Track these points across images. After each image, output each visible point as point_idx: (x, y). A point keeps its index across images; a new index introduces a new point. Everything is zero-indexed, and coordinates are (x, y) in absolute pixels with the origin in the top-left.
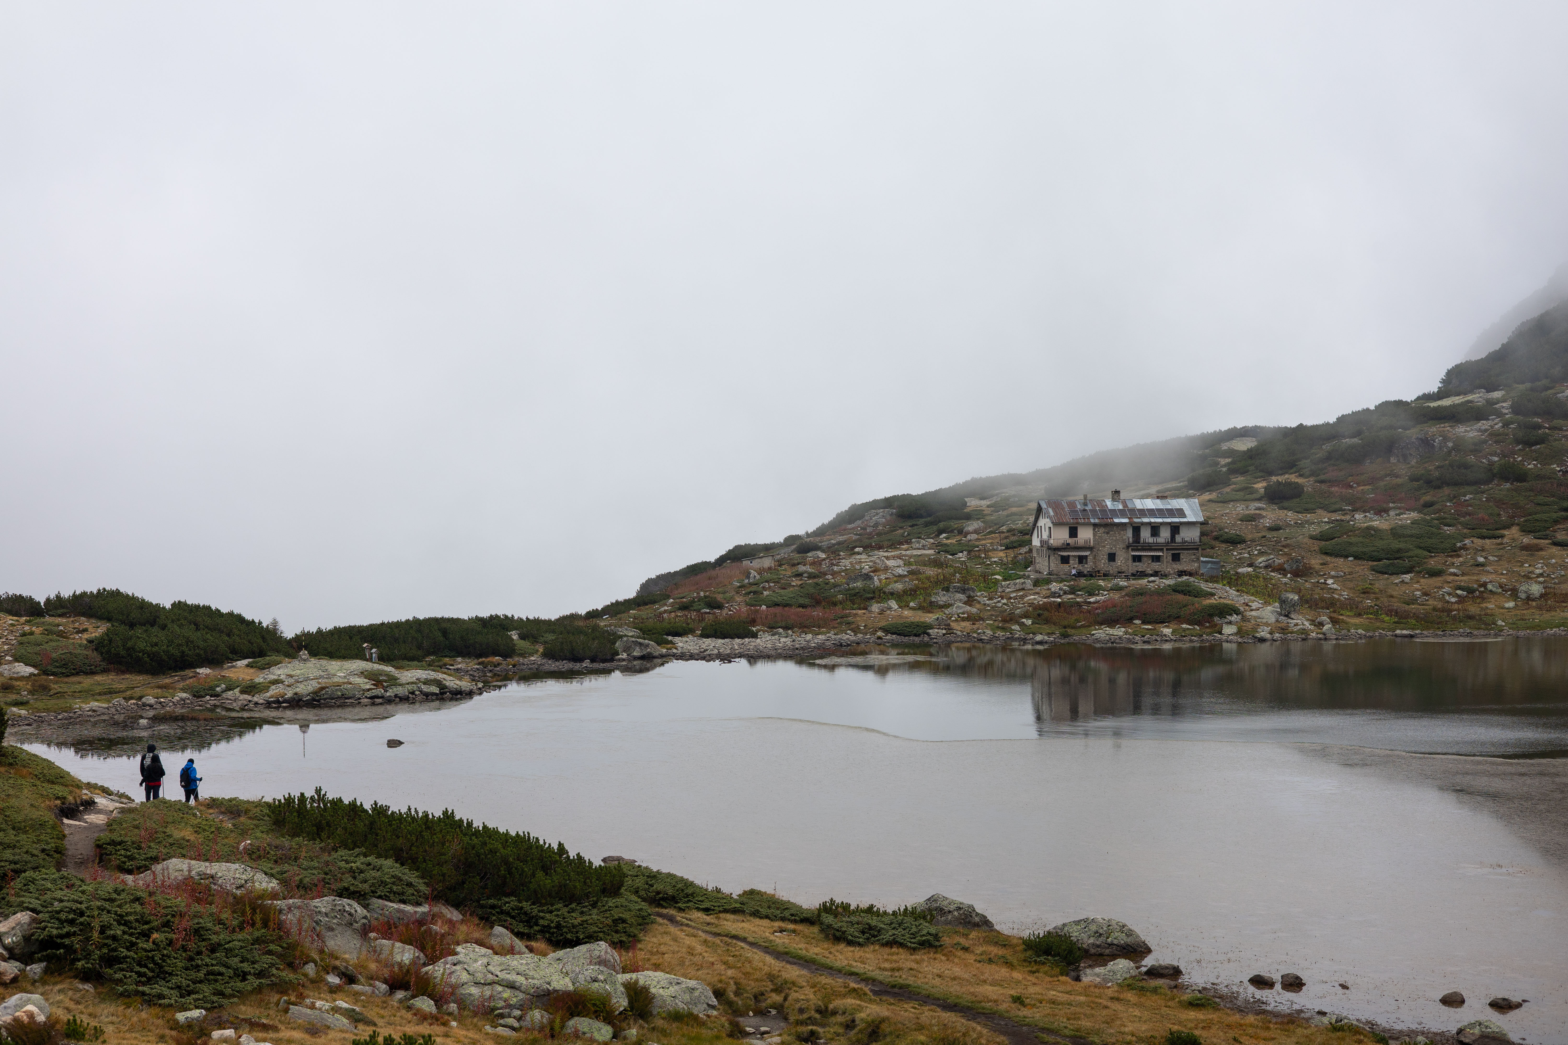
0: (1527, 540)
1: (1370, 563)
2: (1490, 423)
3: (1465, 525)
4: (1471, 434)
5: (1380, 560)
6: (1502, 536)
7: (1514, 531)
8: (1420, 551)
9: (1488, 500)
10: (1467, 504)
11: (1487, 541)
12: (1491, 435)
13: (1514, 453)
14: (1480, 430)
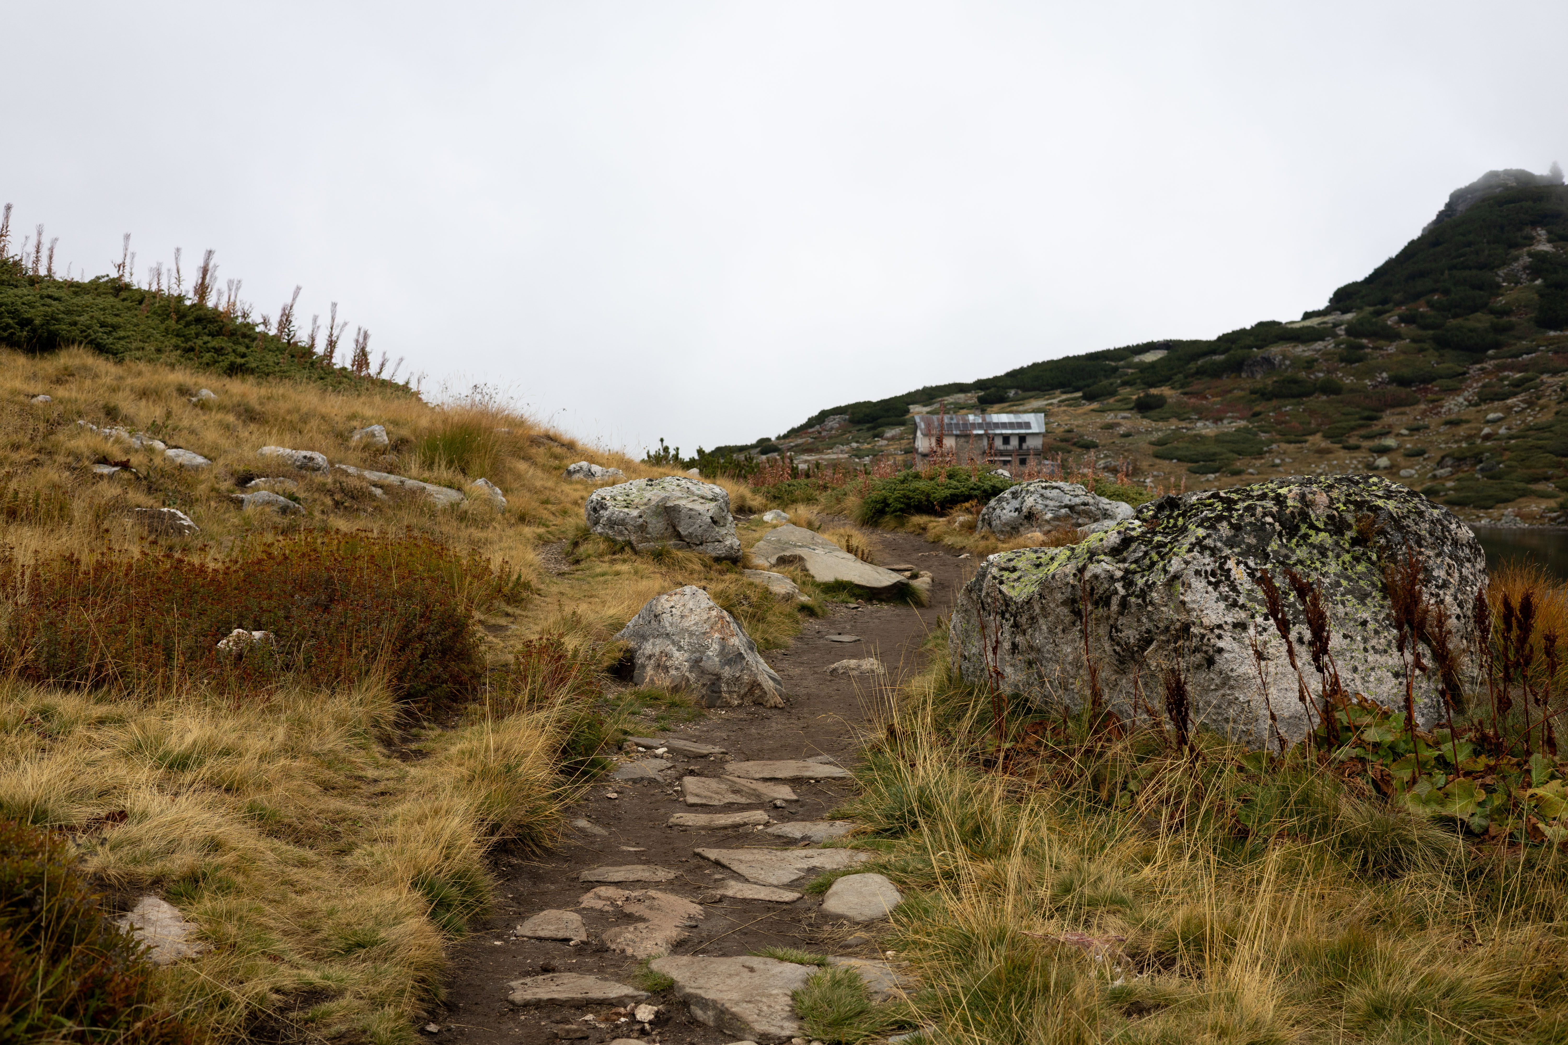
0: (1324, 444)
1: (1190, 465)
2: (1325, 343)
3: (1280, 433)
4: (1306, 354)
5: (1197, 462)
6: (1306, 441)
7: (1318, 436)
8: (1230, 455)
9: (1304, 410)
10: (1286, 414)
11: (1293, 445)
12: (1323, 354)
13: (1337, 369)
14: (1315, 350)
